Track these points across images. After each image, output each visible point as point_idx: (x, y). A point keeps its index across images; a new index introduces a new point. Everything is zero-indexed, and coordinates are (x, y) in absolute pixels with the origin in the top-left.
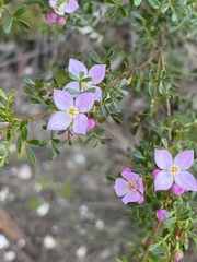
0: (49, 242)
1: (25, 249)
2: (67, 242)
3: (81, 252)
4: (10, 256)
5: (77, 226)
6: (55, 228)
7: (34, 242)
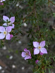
0: (14, 66)
1: (7, 69)
2: (18, 66)
3: (23, 68)
4: (3, 71)
5: (21, 61)
6: (15, 62)
7: (9, 67)
